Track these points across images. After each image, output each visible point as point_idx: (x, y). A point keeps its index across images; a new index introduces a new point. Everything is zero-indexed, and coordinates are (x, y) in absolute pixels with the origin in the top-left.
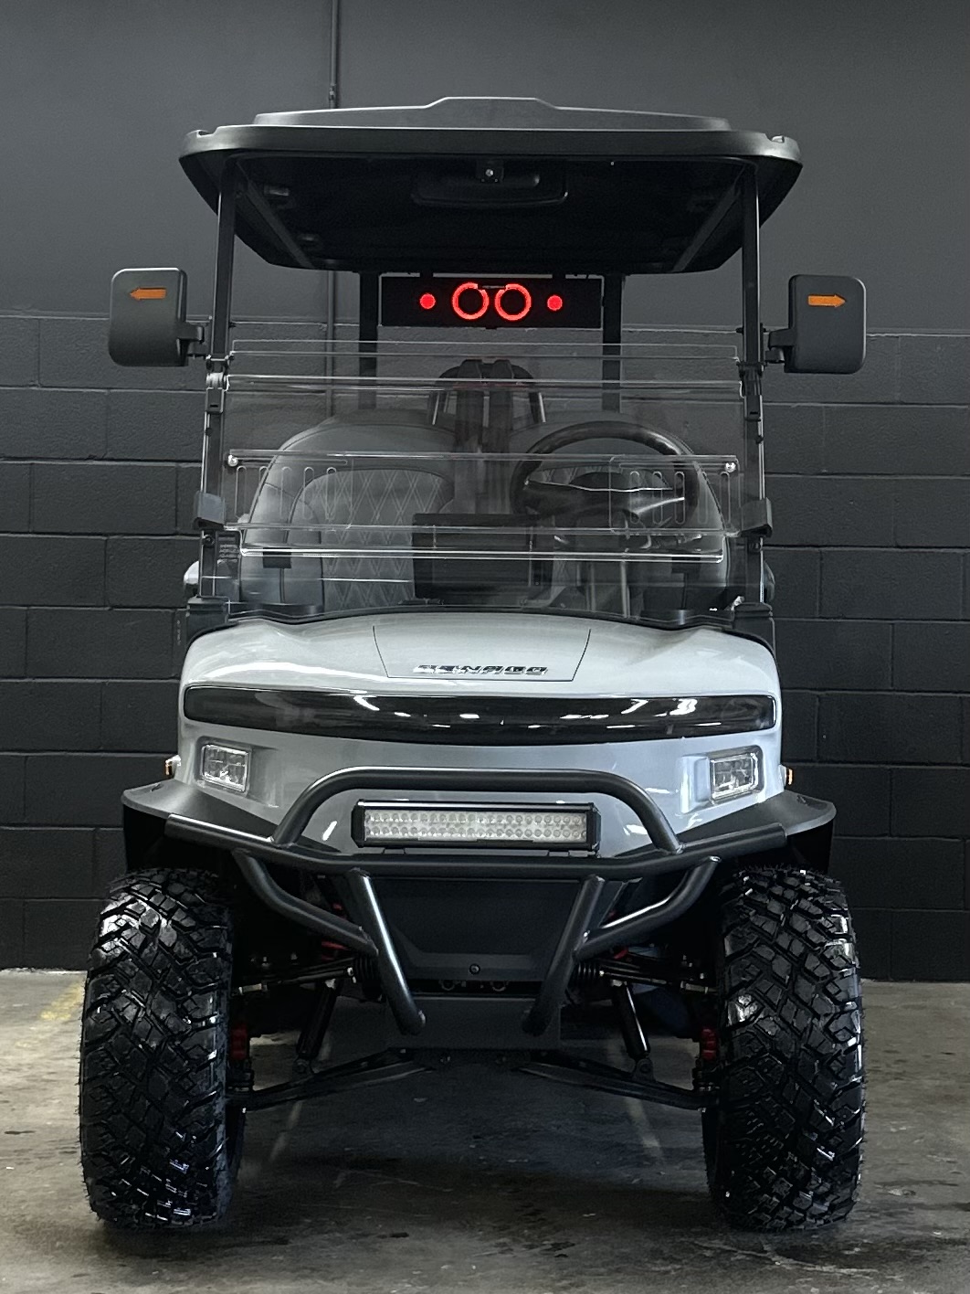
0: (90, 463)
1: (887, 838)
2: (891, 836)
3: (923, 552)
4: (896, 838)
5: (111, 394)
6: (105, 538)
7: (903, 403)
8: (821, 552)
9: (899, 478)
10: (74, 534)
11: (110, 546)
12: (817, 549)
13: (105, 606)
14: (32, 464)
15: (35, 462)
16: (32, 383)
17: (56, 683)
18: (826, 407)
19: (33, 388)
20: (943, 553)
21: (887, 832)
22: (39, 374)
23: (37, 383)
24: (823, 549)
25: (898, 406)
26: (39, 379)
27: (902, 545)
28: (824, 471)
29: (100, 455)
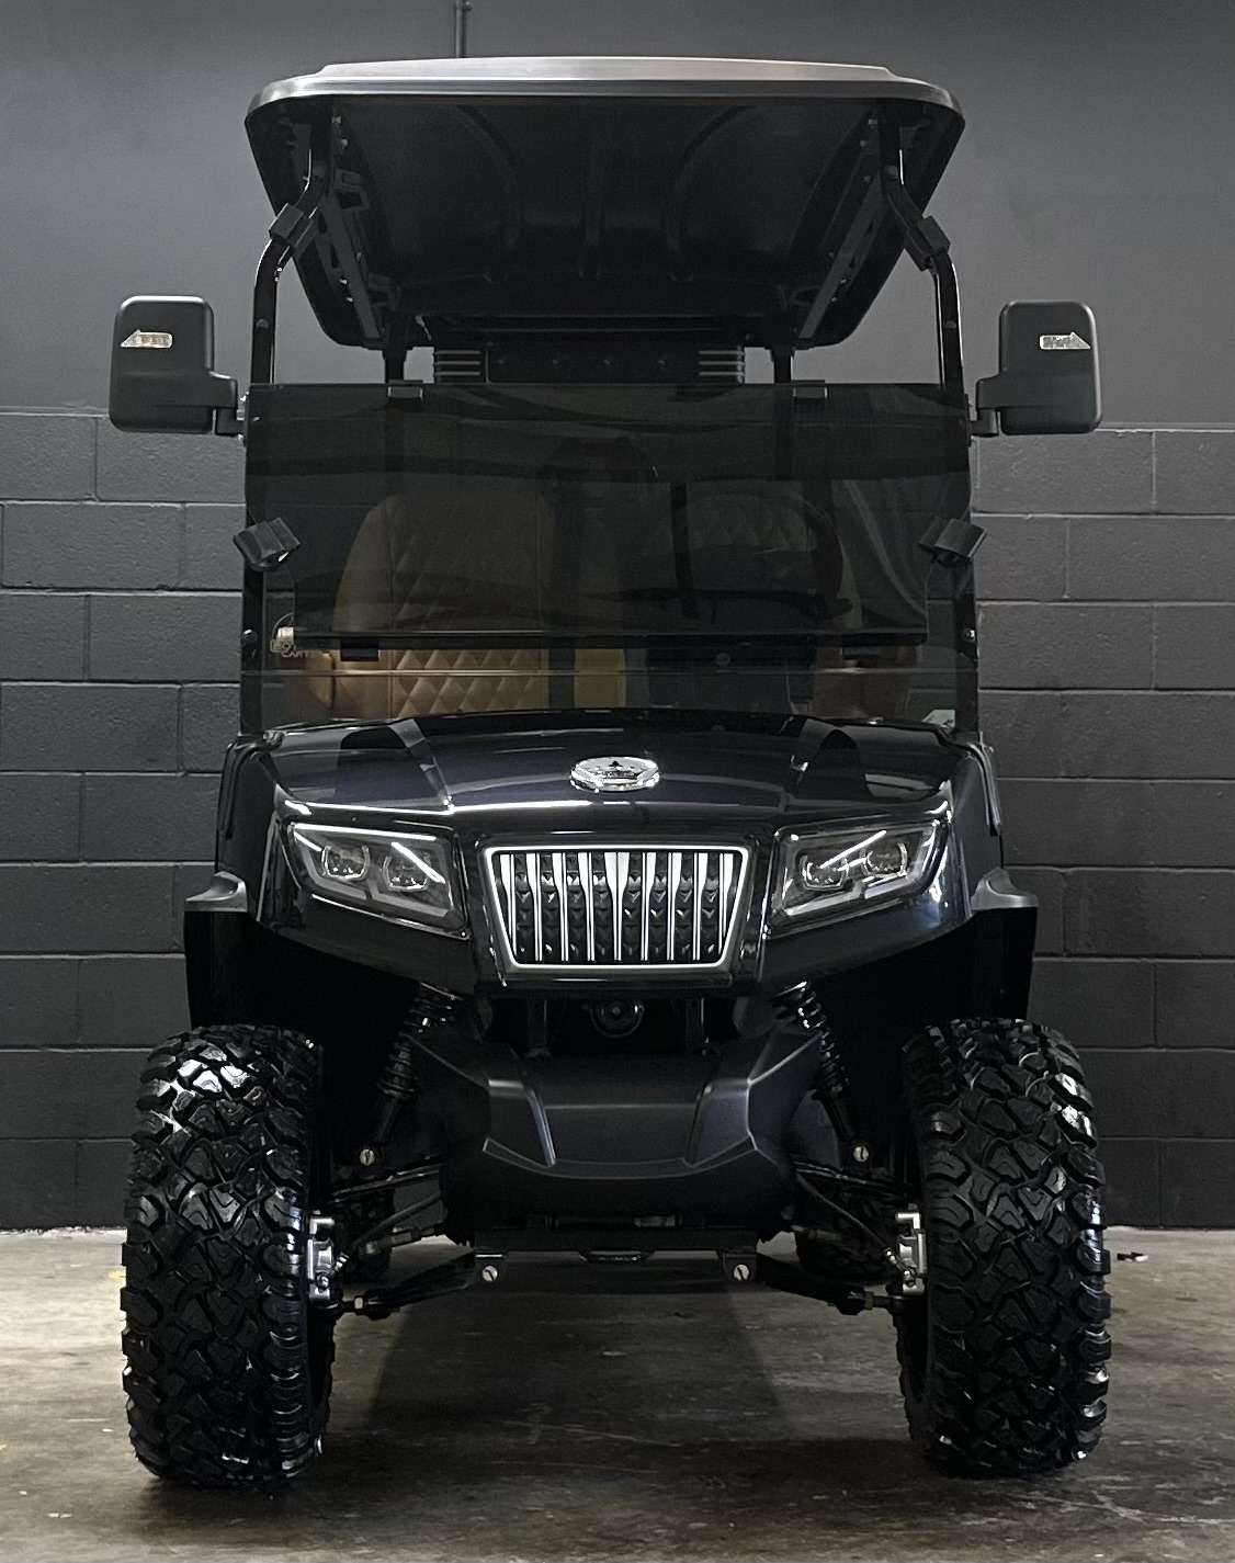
0: (160, 595)
1: (1151, 1050)
2: (1157, 1047)
3: (1189, 695)
4: (1164, 1050)
5: (185, 508)
6: (178, 687)
7: (1158, 513)
8: (1063, 697)
9: (1156, 604)
10: (139, 682)
11: (185, 696)
12: (1058, 693)
13: (181, 771)
14: (87, 596)
15: (93, 593)
16: (87, 497)
17: (116, 868)
18: (1066, 519)
19: (89, 503)
20: (1212, 697)
21: (1152, 1042)
22: (96, 487)
23: (93, 496)
24: (1065, 692)
25: (1154, 517)
26: (96, 492)
27: (1161, 686)
28: (1065, 597)
29: (172, 585)
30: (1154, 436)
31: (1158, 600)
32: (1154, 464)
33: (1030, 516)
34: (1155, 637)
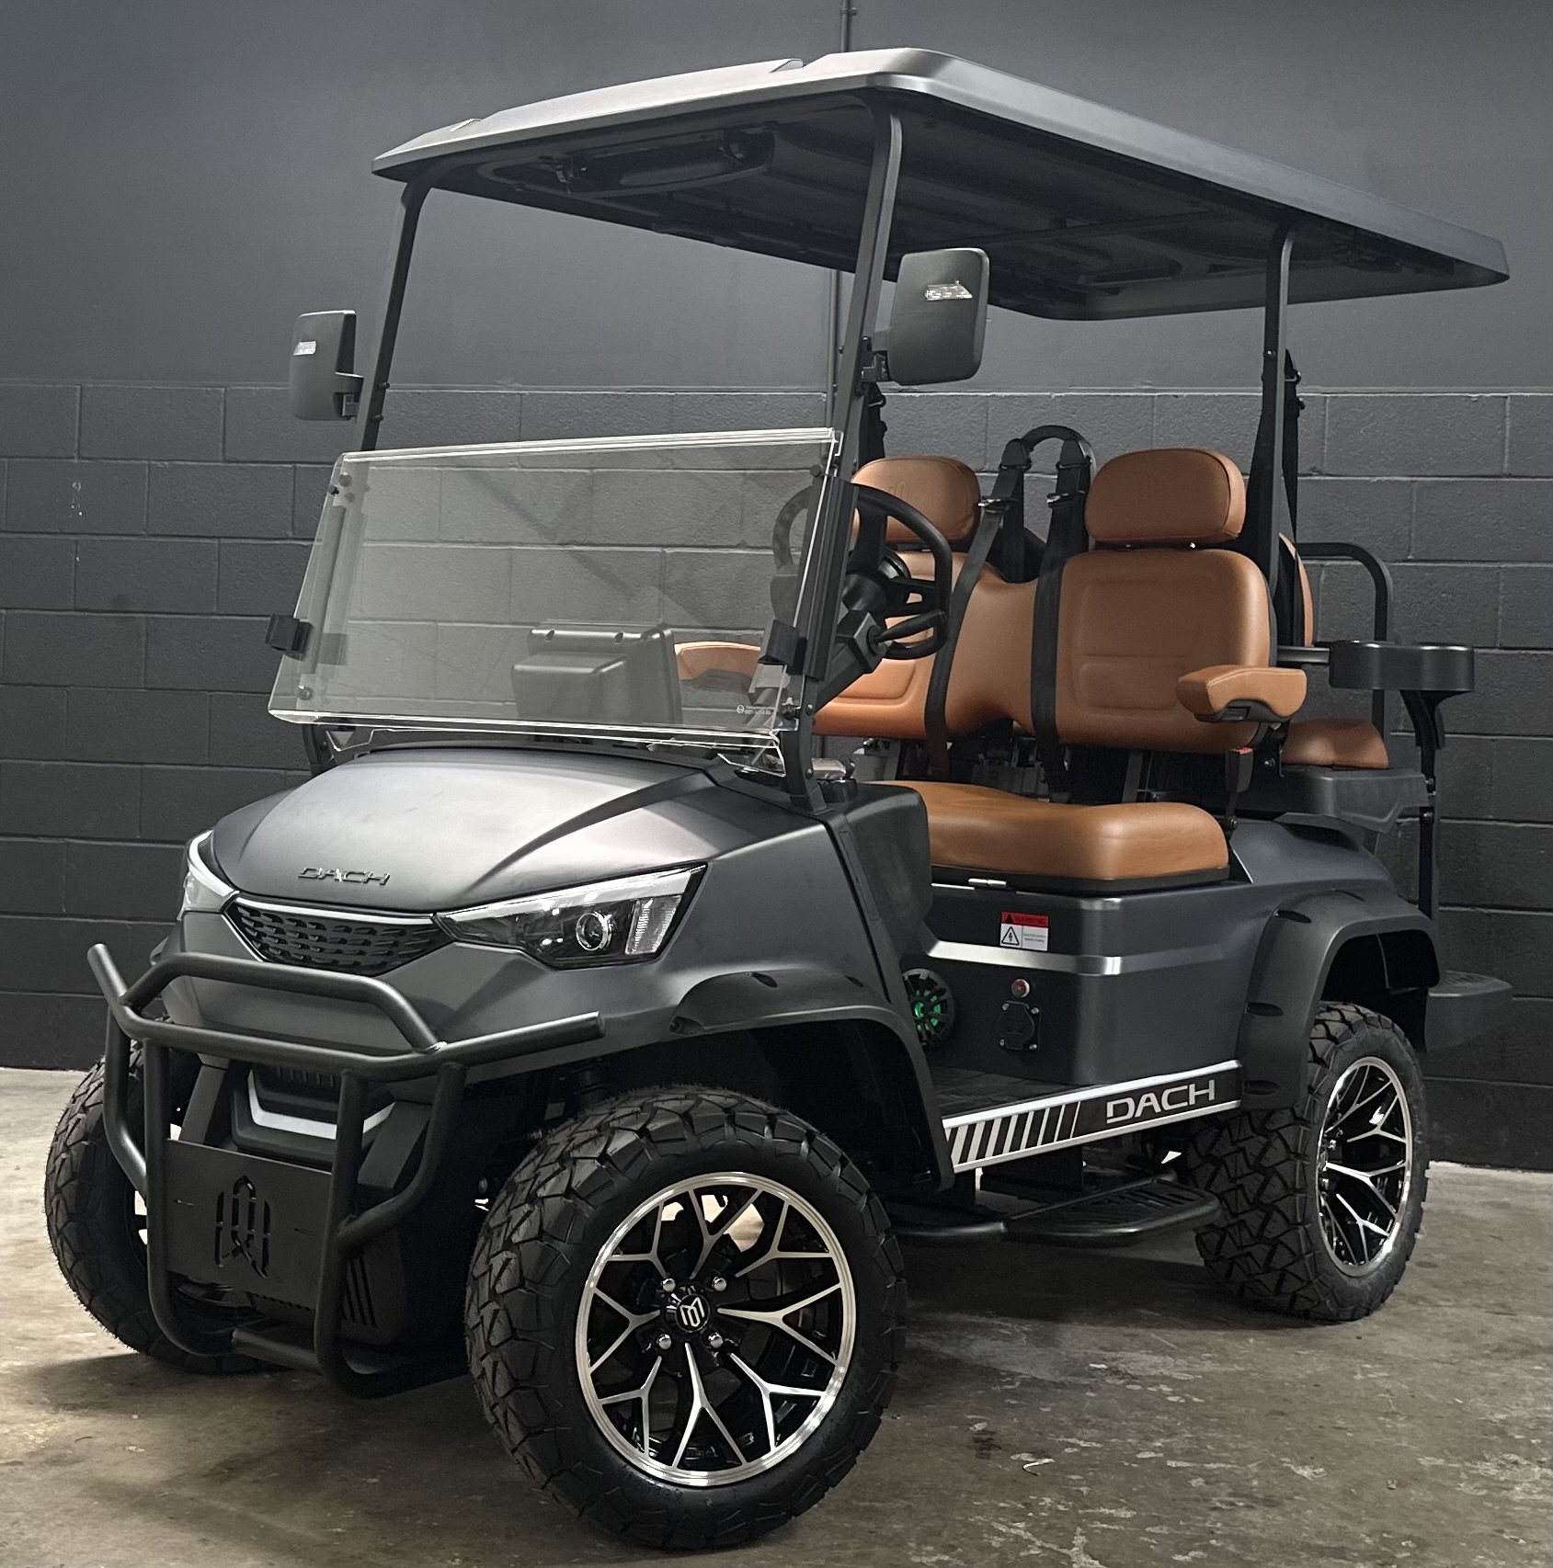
3: (1535, 655)
9: (1504, 565)
18: (1414, 482)
25: (1505, 479)
28: (1410, 557)
29: (581, 539)
30: (1508, 400)
31: (1507, 561)
32: (1508, 427)
33: (1377, 479)
34: (1502, 597)
